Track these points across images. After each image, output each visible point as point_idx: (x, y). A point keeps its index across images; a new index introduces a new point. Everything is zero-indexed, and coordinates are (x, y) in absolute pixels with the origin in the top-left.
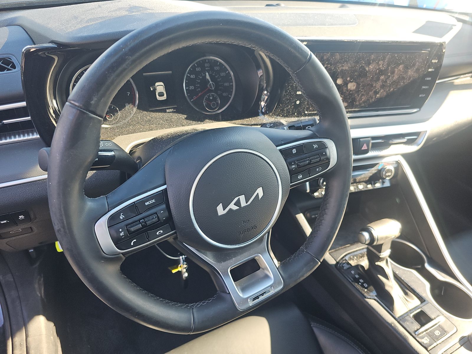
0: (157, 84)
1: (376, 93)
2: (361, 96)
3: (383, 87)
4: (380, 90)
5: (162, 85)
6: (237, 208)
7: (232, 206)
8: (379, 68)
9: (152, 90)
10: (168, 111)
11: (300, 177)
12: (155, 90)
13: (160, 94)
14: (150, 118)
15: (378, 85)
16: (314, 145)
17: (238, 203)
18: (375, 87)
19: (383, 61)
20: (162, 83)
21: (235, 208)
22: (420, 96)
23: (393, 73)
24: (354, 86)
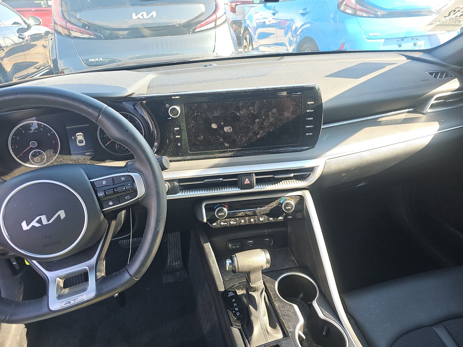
0: (77, 134)
1: (256, 134)
2: (241, 138)
3: (261, 128)
4: (259, 131)
5: (82, 135)
6: (39, 225)
7: (34, 223)
8: (251, 114)
9: (73, 138)
10: (87, 154)
11: (111, 203)
12: (76, 138)
13: (79, 141)
14: (62, 160)
15: (256, 127)
16: (121, 178)
17: (40, 221)
18: (253, 129)
19: (253, 107)
20: (81, 134)
21: (38, 225)
22: (307, 134)
23: (267, 116)
24: (230, 129)
